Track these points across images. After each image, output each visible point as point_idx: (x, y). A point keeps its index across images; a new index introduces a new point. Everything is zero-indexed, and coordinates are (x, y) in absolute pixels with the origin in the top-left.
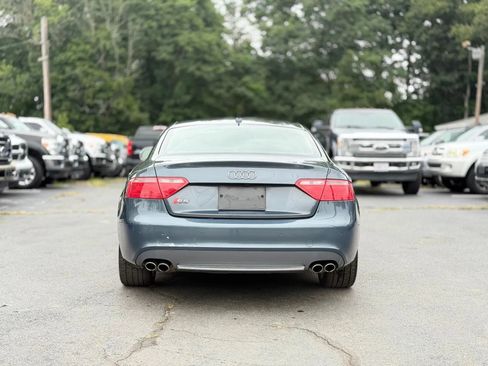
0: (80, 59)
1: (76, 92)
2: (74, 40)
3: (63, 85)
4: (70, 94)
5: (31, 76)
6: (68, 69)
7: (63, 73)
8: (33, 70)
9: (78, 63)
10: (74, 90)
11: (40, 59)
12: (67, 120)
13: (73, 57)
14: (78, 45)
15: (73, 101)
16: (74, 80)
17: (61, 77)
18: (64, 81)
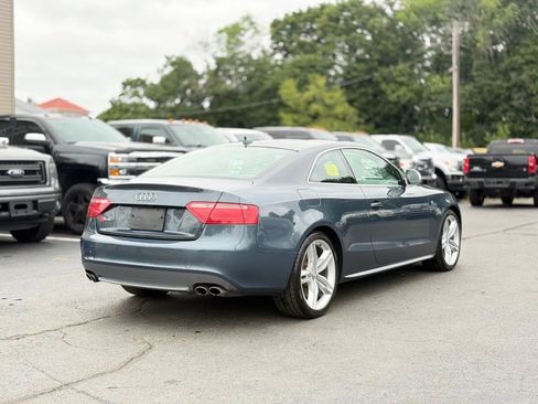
0: (529, 62)
1: (521, 101)
2: (524, 41)
3: (507, 94)
4: (515, 103)
5: (475, 87)
6: (513, 75)
7: (509, 80)
8: (476, 79)
9: (525, 67)
10: (519, 98)
11: (450, 70)
12: (508, 132)
13: (521, 61)
14: (527, 46)
15: (518, 110)
16: (521, 87)
17: (505, 85)
18: (508, 89)
